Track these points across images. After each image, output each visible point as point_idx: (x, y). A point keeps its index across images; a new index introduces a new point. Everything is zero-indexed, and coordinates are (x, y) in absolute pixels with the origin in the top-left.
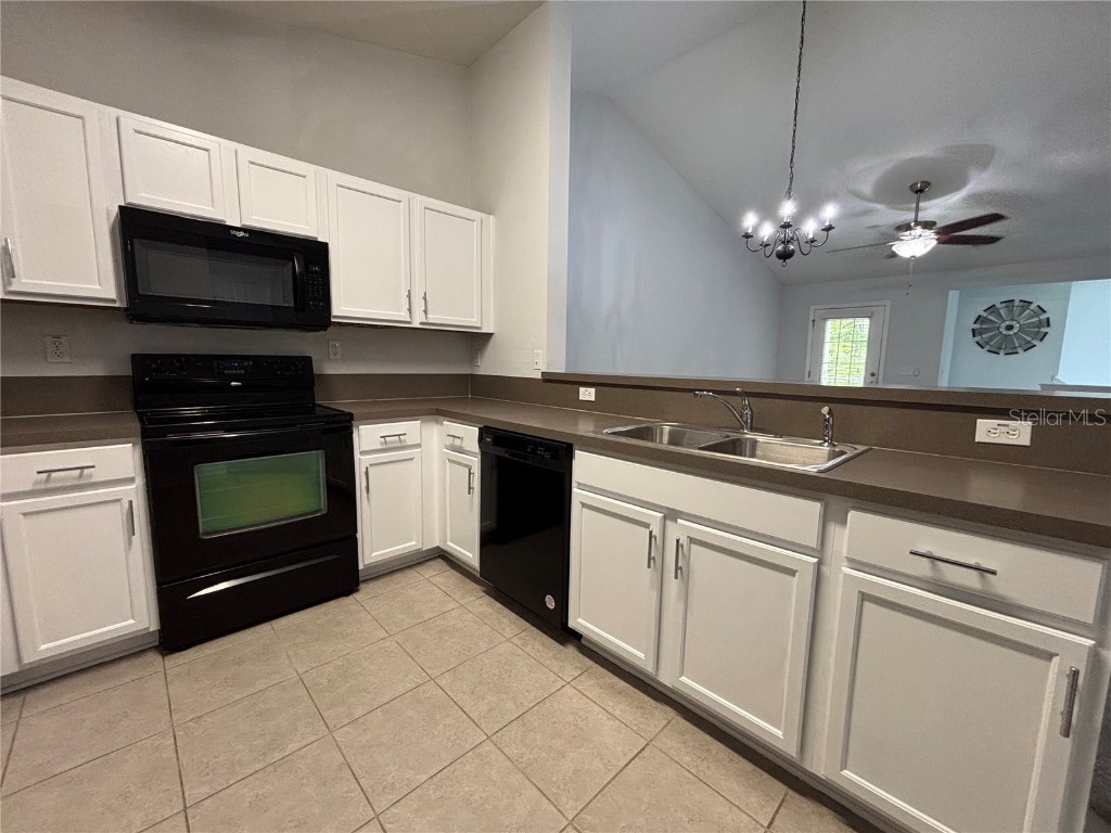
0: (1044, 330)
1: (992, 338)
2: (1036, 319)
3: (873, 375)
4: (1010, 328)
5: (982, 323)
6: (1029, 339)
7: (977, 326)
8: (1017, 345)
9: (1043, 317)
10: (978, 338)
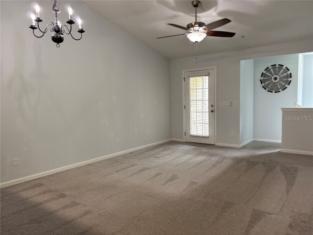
0: (290, 79)
1: (269, 84)
2: (286, 74)
3: (212, 106)
4: (276, 79)
5: (264, 77)
6: (284, 84)
7: (262, 78)
8: (280, 88)
9: (289, 73)
10: (263, 85)
